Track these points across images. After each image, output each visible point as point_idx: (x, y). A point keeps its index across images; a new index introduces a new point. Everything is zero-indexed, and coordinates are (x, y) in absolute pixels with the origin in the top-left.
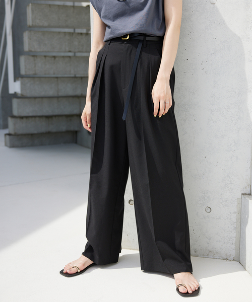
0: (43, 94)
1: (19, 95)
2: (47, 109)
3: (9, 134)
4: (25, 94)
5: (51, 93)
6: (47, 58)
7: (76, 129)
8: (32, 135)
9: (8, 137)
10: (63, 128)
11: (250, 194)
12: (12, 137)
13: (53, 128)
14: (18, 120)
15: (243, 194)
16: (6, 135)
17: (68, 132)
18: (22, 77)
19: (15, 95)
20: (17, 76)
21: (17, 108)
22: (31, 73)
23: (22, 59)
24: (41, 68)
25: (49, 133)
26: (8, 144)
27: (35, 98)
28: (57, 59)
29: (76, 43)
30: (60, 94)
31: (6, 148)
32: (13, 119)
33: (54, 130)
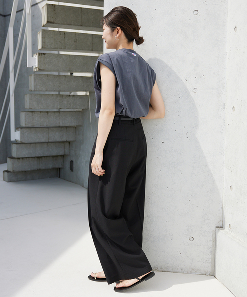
0: (37, 140)
1: (19, 142)
2: (39, 152)
3: (7, 171)
4: (23, 141)
5: (43, 140)
6: (42, 113)
7: (60, 167)
8: (25, 172)
9: (6, 173)
10: (51, 166)
11: (222, 227)
12: (10, 173)
13: (42, 166)
14: (16, 160)
15: (217, 227)
16: (4, 171)
17: (53, 169)
18: (22, 128)
19: (16, 142)
20: (17, 128)
21: (15, 151)
22: (30, 125)
23: (23, 115)
24: (38, 121)
25: (39, 170)
26: (7, 178)
27: (30, 143)
28: (49, 114)
29: (65, 103)
30: (50, 141)
31: (5, 182)
32: (12, 160)
33: (43, 168)
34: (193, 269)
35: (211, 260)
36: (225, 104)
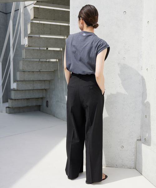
0: (27, 89)
1: (16, 90)
2: (28, 96)
3: (8, 107)
4: (19, 89)
5: (30, 88)
6: (30, 72)
7: (40, 104)
8: (19, 108)
9: (8, 108)
10: (34, 104)
11: (140, 140)
12: (10, 108)
13: (30, 104)
14: (14, 101)
15: (138, 140)
16: (6, 107)
17: (36, 106)
18: (17, 81)
19: (14, 90)
20: (14, 81)
21: (13, 95)
22: (22, 79)
23: (18, 74)
24: (27, 77)
25: (28, 107)
26: (8, 112)
27: (22, 90)
28: (34, 73)
29: (44, 66)
30: (35, 89)
31: (7, 114)
32: (11, 100)
33: (30, 105)
34: (123, 165)
35: (134, 159)
36: (142, 67)
